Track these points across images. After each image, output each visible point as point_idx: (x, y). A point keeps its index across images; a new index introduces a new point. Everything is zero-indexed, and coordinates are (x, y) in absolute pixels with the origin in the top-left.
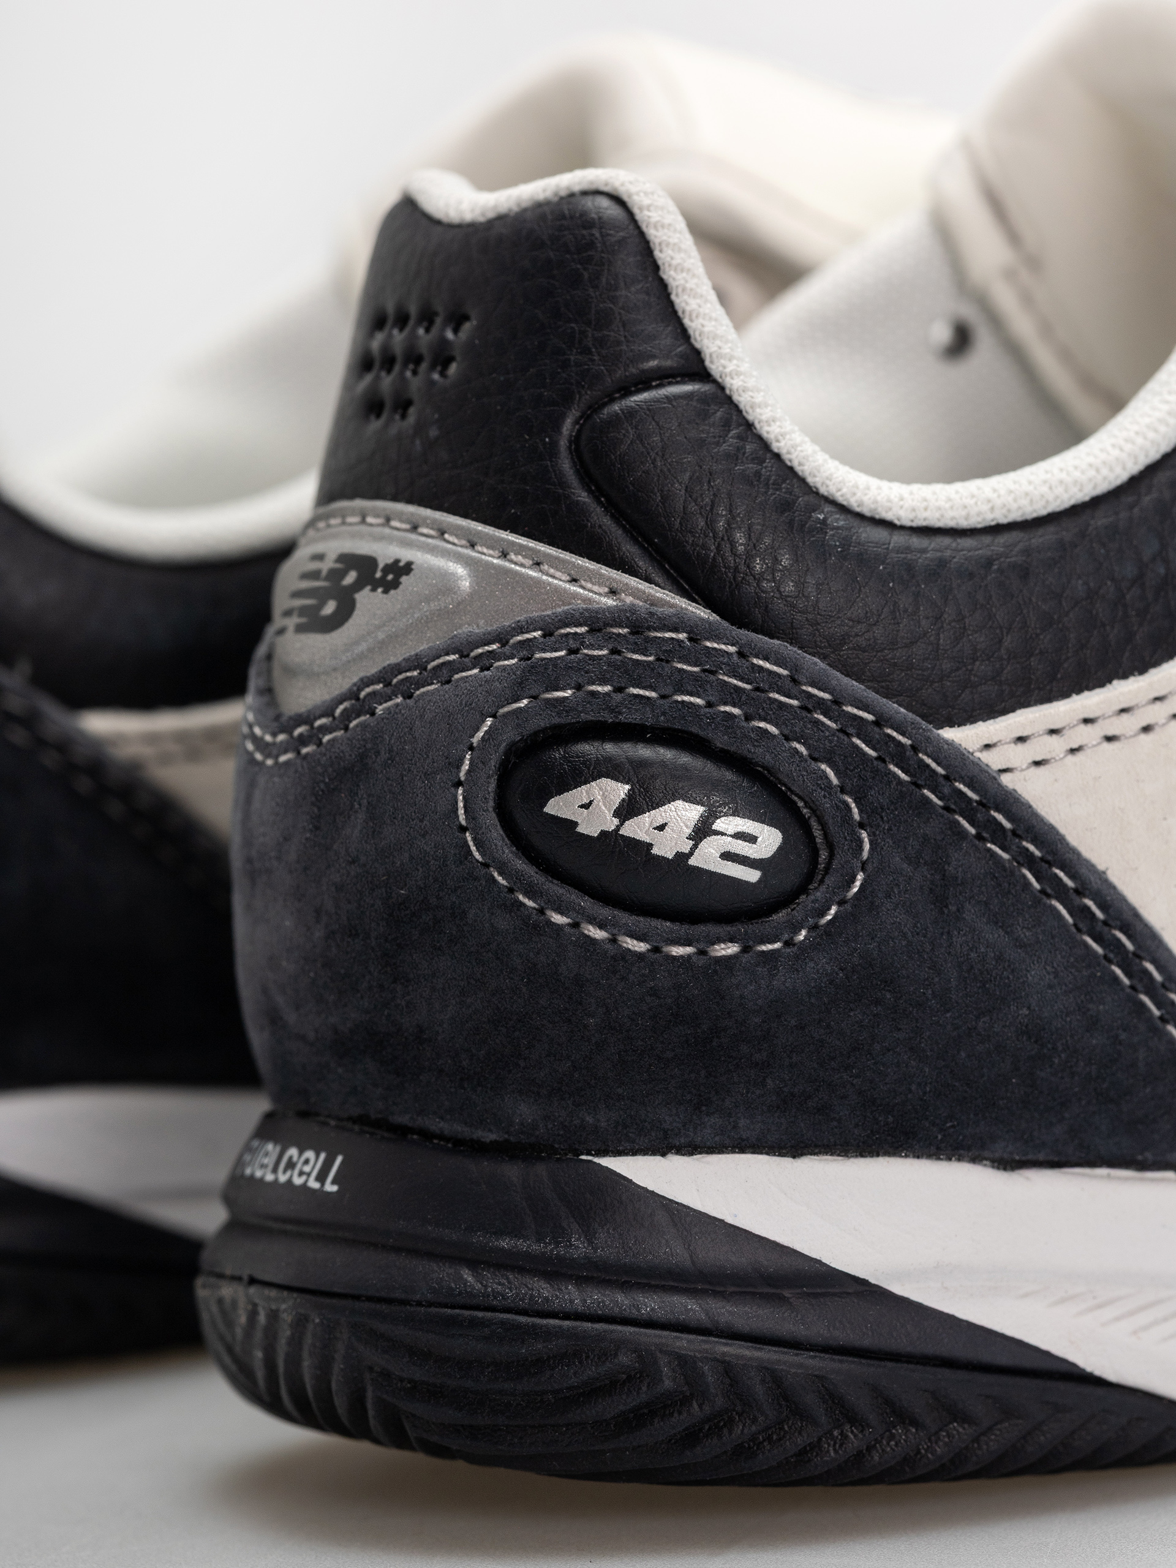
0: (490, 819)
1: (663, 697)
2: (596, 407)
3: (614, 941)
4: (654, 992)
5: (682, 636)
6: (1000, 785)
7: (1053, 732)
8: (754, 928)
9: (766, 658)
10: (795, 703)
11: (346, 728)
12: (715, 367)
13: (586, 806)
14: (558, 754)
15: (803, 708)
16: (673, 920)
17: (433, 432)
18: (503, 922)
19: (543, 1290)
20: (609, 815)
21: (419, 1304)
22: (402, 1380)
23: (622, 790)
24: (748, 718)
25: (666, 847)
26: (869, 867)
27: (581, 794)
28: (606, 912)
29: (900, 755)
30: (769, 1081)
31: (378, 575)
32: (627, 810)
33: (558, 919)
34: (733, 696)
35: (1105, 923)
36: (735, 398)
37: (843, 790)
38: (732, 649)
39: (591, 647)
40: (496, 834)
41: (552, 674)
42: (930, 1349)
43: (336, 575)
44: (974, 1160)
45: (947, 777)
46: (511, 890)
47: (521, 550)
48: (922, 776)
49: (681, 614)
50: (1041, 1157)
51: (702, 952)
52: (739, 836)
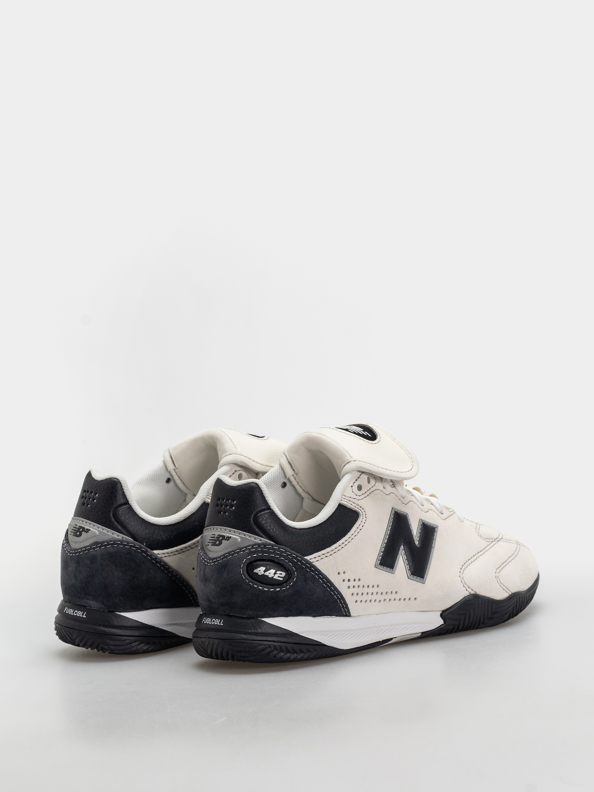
0: (246, 573)
1: (269, 555)
2: (256, 514)
3: (263, 589)
4: (269, 596)
5: (271, 546)
6: (313, 564)
7: (319, 556)
8: (282, 586)
9: (282, 549)
10: (286, 555)
11: (223, 560)
12: (272, 508)
13: (260, 571)
14: (255, 563)
15: (287, 555)
16: (271, 586)
17: (232, 518)
18: (248, 587)
19: (255, 638)
20: (263, 572)
21: (238, 640)
22: (235, 650)
23: (264, 568)
24: (280, 557)
25: (270, 576)
26: (296, 577)
27: (259, 569)
28: (262, 585)
29: (300, 561)
30: (284, 607)
31: (226, 538)
32: (265, 571)
33: (255, 586)
34: (278, 554)
35: (326, 582)
36: (275, 512)
37: (292, 566)
38: (277, 548)
39: (258, 549)
40: (247, 575)
41: (254, 553)
42: (305, 643)
43: (218, 538)
44: (310, 616)
45: (306, 564)
46: (249, 582)
47: (247, 535)
48: (302, 563)
49: (270, 543)
50: (318, 615)
51: (275, 590)
52: (280, 574)
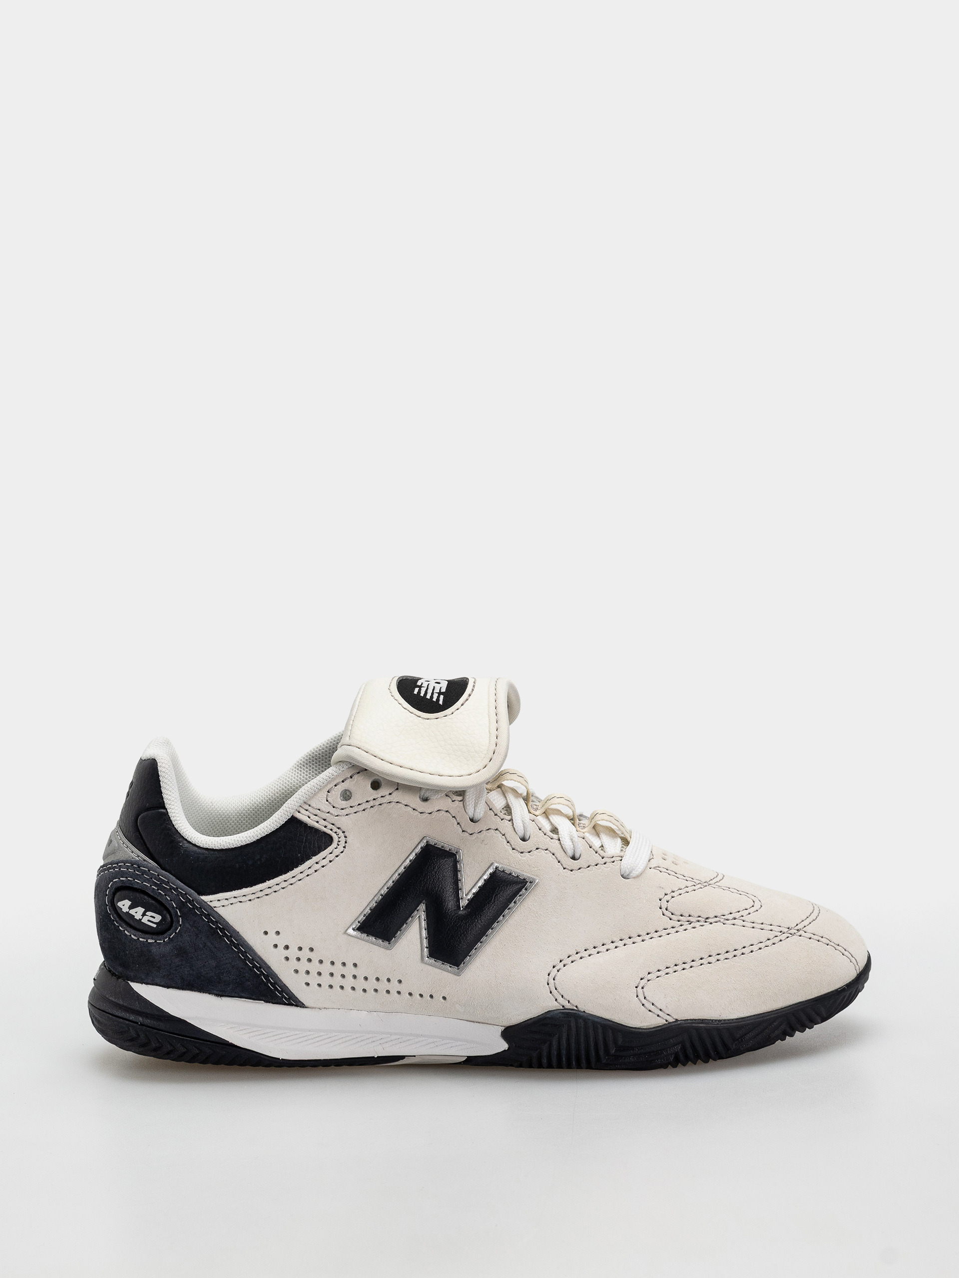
0: (111, 904)
1: (141, 882)
3: (131, 936)
4: (139, 948)
6: (214, 911)
7: (227, 899)
8: (156, 937)
9: (162, 877)
10: (168, 887)
12: (167, 806)
13: (124, 905)
14: (121, 892)
15: (170, 889)
16: (140, 932)
20: (127, 908)
23: (129, 903)
24: (158, 890)
25: (137, 917)
26: (181, 926)
27: (123, 902)
28: (128, 929)
30: (160, 971)
32: (130, 908)
33: (122, 929)
34: (155, 884)
35: (237, 944)
37: (176, 908)
38: (156, 874)
39: (131, 869)
40: (112, 907)
41: (123, 874)
45: (201, 907)
46: (114, 921)
48: (195, 906)
49: (150, 864)
50: (226, 995)
51: (146, 941)
52: (151, 917)
